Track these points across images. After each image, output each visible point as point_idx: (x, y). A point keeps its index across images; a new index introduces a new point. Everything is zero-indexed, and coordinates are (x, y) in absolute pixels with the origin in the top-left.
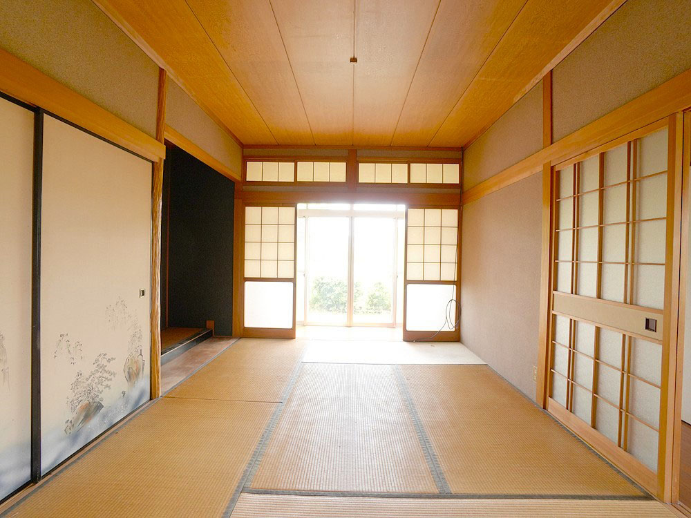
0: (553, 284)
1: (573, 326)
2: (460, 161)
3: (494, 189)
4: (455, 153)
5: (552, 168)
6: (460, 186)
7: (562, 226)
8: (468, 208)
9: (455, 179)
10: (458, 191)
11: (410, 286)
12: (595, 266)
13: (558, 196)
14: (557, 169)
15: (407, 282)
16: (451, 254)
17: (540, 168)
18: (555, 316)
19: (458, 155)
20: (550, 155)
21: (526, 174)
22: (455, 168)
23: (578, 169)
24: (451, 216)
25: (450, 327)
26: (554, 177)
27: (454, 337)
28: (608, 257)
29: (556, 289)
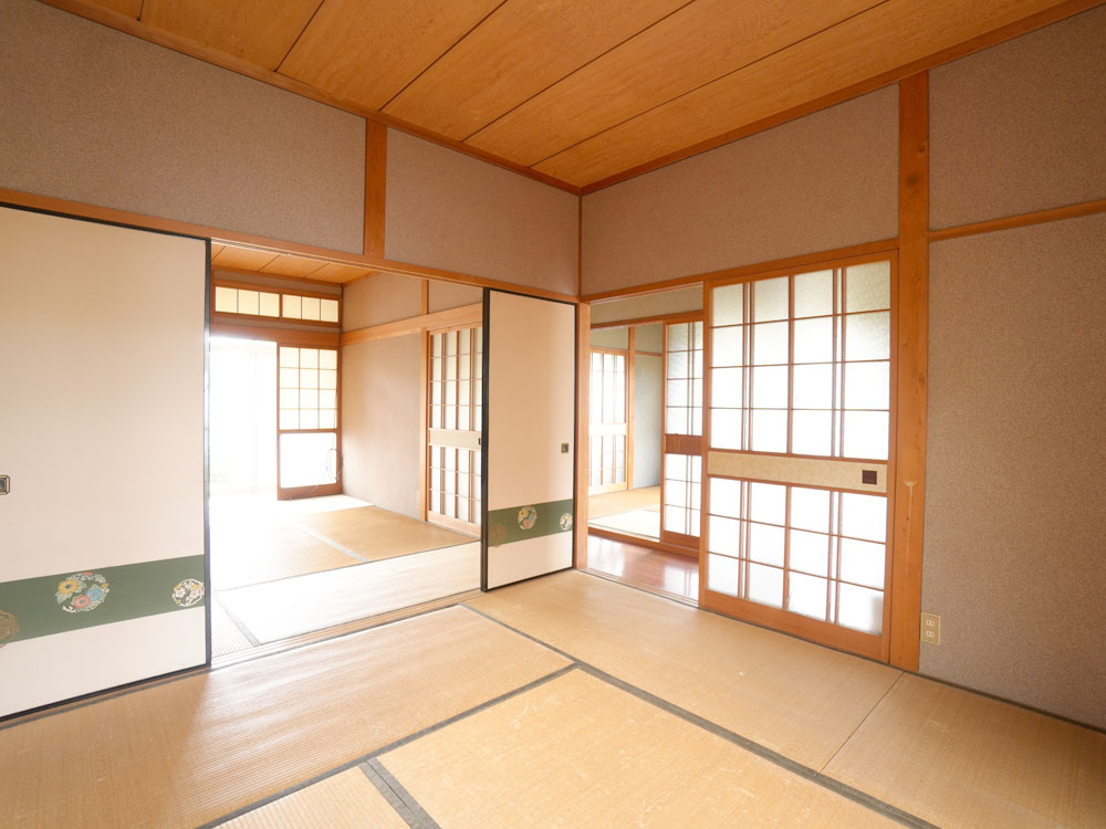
0: (429, 423)
1: (443, 450)
2: (340, 298)
3: (379, 337)
4: (335, 290)
5: (428, 332)
6: (340, 324)
7: (435, 379)
8: (348, 349)
9: (334, 318)
10: (337, 330)
11: (283, 436)
12: (455, 408)
13: (432, 356)
14: (431, 333)
15: (280, 432)
16: (330, 399)
17: (419, 330)
18: (431, 447)
19: (338, 291)
20: (426, 322)
21: (408, 332)
22: (334, 304)
23: (445, 337)
24: (329, 357)
25: (330, 479)
26: (429, 340)
27: (337, 489)
28: (461, 402)
29: (431, 426)
